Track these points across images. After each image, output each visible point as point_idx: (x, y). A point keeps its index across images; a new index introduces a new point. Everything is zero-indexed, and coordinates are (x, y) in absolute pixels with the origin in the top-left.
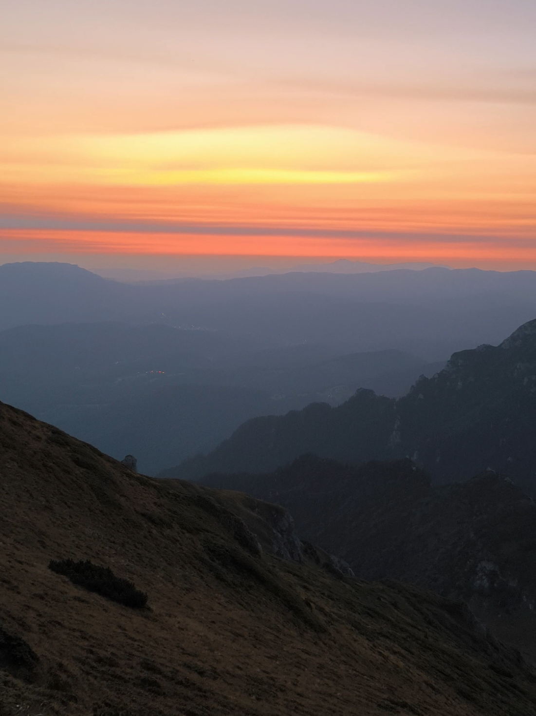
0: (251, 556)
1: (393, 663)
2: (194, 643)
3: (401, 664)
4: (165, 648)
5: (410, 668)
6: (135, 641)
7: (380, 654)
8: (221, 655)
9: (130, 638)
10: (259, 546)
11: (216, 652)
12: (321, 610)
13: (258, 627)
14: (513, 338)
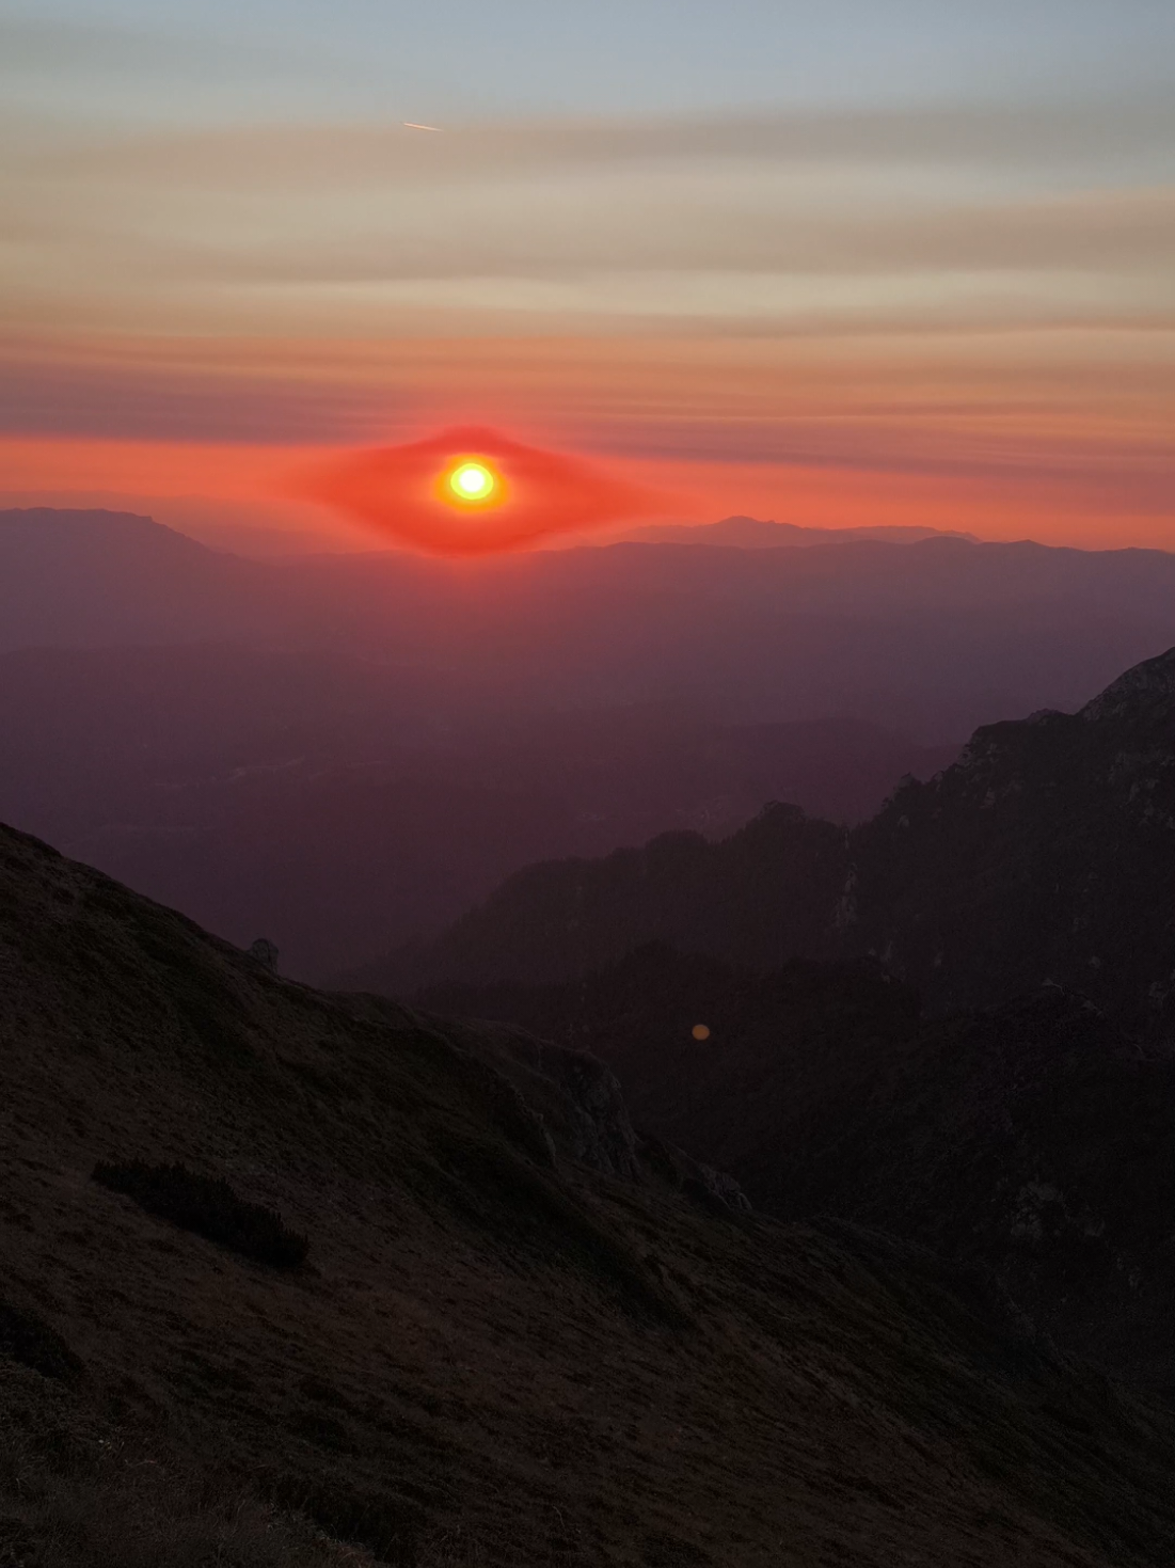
0: (532, 1163)
1: (836, 1397)
2: (413, 1343)
3: (854, 1400)
4: (351, 1352)
5: (872, 1407)
6: (286, 1336)
7: (808, 1376)
8: (471, 1371)
9: (275, 1329)
10: (550, 1141)
11: (460, 1365)
12: (681, 1280)
13: (546, 1314)
14: (1109, 697)
